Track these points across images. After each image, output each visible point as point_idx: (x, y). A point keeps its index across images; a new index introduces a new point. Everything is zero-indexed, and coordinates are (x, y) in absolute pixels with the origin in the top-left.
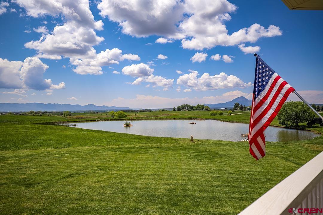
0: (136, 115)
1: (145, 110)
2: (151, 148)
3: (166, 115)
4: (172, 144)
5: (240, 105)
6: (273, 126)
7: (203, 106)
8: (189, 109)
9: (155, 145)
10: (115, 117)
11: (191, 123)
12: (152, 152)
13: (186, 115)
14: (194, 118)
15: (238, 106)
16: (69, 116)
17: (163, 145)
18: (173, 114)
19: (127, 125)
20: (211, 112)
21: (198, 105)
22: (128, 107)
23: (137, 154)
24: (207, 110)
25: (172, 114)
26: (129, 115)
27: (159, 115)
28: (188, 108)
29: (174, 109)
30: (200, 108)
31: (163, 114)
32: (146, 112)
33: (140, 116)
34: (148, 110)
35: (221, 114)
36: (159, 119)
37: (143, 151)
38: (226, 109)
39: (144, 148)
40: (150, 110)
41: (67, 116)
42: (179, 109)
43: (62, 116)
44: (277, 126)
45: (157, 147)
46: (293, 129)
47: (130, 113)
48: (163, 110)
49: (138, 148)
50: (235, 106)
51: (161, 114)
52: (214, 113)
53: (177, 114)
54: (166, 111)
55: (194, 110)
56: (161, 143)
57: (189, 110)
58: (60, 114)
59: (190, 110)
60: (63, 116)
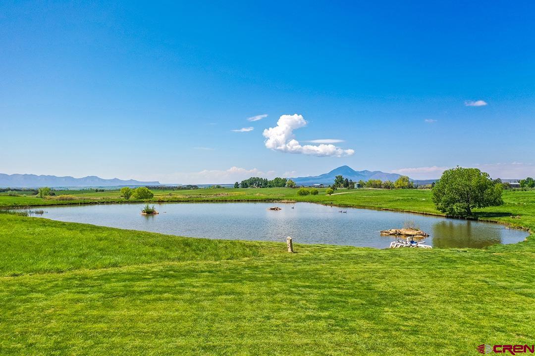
0: (170, 195)
1: (188, 186)
2: (192, 273)
3: (224, 194)
4: (246, 259)
5: (344, 180)
6: (423, 214)
7: (285, 180)
8: (261, 184)
9: (201, 264)
10: (132, 198)
11: (272, 209)
12: (196, 290)
13: (257, 194)
14: (274, 200)
15: (341, 181)
16: (48, 197)
17: (224, 264)
18: (235, 193)
19: (150, 213)
20: (298, 190)
21: (276, 179)
22: (158, 182)
23: (148, 301)
24: (291, 186)
25: (232, 193)
26: (158, 195)
27: (211, 195)
28: (259, 183)
29: (237, 185)
30: (280, 183)
31: (218, 193)
32: (189, 190)
33: (178, 197)
34: (192, 186)
35: (316, 193)
36: (212, 201)
37: (168, 289)
38: (321, 186)
39: (173, 276)
40: (195, 187)
41: (46, 196)
42: (245, 185)
43: (36, 196)
44: (429, 214)
45: (210, 272)
46: (463, 218)
47: (160, 192)
48: (219, 187)
49: (156, 275)
50: (336, 181)
51: (215, 194)
52: (304, 191)
53: (241, 193)
54: (224, 188)
55: (270, 187)
56: (218, 257)
57: (261, 187)
58: (33, 192)
59: (263, 187)
60: (39, 195)
